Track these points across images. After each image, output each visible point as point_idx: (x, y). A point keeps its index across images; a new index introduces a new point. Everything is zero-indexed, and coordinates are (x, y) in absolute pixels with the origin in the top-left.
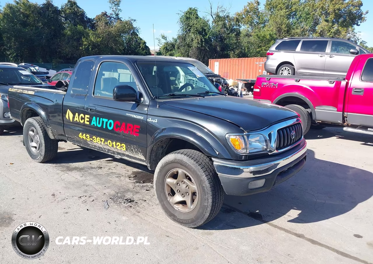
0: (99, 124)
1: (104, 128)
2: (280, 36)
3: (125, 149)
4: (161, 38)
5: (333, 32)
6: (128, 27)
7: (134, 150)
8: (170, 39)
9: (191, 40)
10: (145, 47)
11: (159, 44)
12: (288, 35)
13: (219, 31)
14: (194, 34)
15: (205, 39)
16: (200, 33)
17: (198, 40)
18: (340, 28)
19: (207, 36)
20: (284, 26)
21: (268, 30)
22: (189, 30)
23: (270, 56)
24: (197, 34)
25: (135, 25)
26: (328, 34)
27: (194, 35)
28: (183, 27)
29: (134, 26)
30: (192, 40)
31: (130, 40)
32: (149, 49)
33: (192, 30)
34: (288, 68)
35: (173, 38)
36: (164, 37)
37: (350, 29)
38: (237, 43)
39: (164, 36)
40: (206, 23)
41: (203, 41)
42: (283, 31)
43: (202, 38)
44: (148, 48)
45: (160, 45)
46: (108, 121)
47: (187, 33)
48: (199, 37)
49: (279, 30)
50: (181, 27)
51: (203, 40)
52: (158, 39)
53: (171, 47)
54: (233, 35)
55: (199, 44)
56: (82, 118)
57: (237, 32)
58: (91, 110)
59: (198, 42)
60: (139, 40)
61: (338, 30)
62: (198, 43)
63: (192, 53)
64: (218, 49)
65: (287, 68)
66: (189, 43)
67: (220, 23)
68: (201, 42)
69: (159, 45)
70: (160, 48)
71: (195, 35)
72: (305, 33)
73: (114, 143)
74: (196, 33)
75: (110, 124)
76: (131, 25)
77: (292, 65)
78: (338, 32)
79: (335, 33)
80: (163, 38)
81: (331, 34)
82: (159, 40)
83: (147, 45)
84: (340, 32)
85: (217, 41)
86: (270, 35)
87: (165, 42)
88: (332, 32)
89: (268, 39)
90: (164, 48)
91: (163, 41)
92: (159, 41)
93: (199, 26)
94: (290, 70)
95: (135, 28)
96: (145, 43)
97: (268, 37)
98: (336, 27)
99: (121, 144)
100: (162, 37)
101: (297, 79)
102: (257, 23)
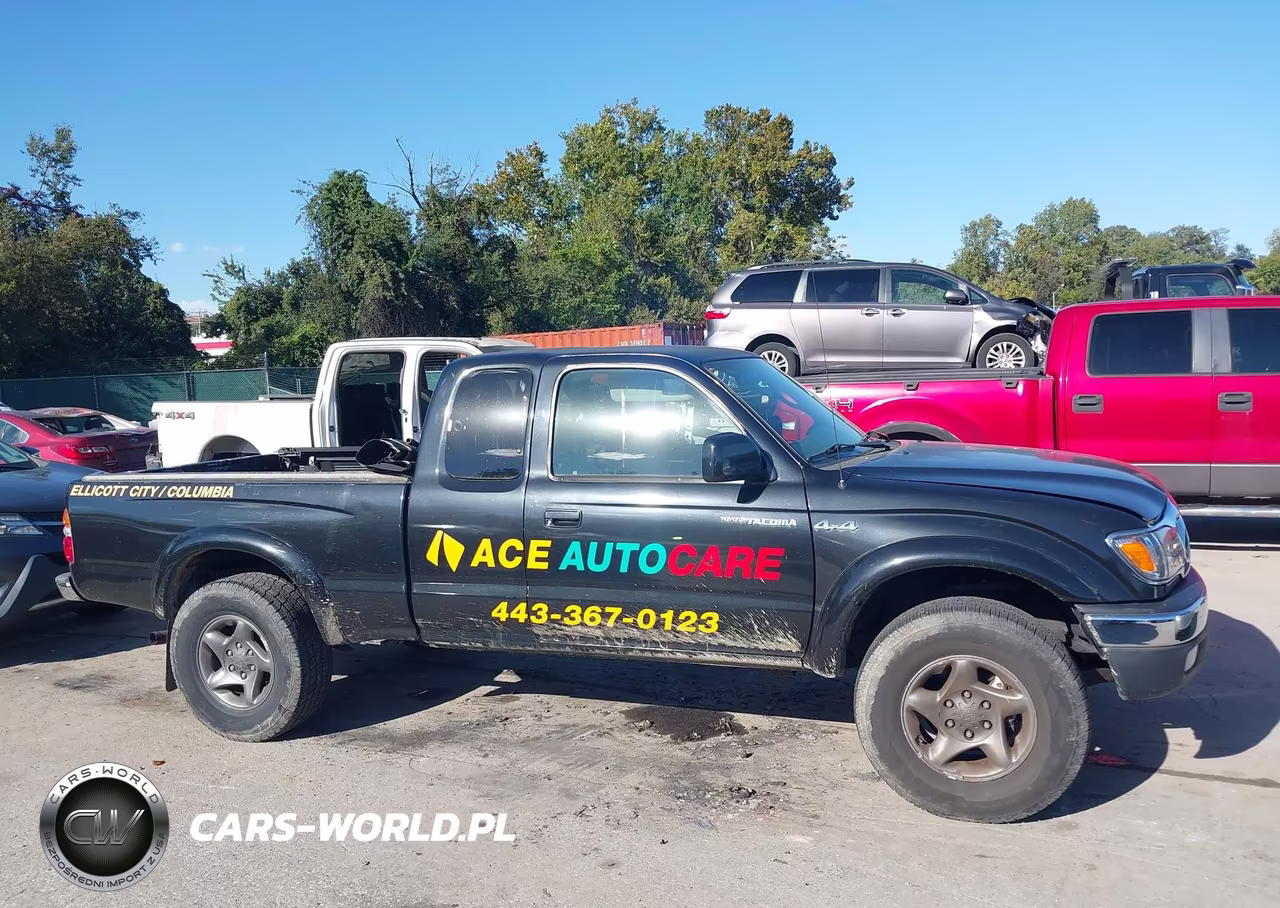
0: (599, 560)
1: (623, 574)
2: (631, 255)
3: (715, 627)
4: (222, 272)
5: (772, 238)
6: (112, 238)
7: (756, 627)
8: (256, 276)
9: (355, 277)
10: (165, 308)
11: (216, 293)
12: (655, 252)
13: (447, 246)
14: (364, 258)
15: (405, 272)
16: (385, 253)
17: (382, 276)
18: (789, 227)
19: (410, 262)
20: (639, 227)
21: (597, 240)
22: (344, 246)
23: (719, 323)
24: (374, 256)
25: (136, 230)
26: (760, 247)
27: (367, 262)
28: (320, 234)
29: (135, 235)
30: (361, 278)
31: (109, 285)
32: (181, 314)
33: (358, 244)
34: (779, 354)
35: (269, 272)
36: (233, 270)
37: (816, 229)
38: (509, 282)
39: (233, 267)
40: (400, 223)
41: (401, 280)
42: (639, 241)
43: (397, 269)
44: (178, 309)
45: (222, 298)
46: (641, 549)
47: (338, 256)
48: (384, 267)
49: (628, 240)
50: (315, 236)
51: (402, 276)
52: (211, 276)
53: (265, 302)
54: (496, 257)
55: (389, 289)
56: (512, 553)
57: (505, 249)
58: (555, 521)
59: (385, 284)
60: (138, 283)
61: (785, 233)
62: (385, 286)
63: (364, 320)
64: (453, 301)
65: (774, 352)
66: (348, 287)
67: (446, 219)
68: (394, 284)
69: (217, 296)
70: (223, 306)
71: (371, 262)
72: (698, 245)
73: (668, 616)
74: (373, 252)
75: (652, 559)
76: (122, 230)
77: (789, 343)
78: (785, 241)
79: (779, 244)
80: (228, 273)
81: (767, 247)
82: (216, 279)
83: (171, 299)
84: (791, 240)
85: (445, 279)
86: (603, 253)
87: (240, 285)
88: (769, 240)
89: (601, 267)
90: (240, 308)
91: (231, 283)
92: (217, 282)
93: (382, 231)
94: (785, 360)
95: (136, 241)
96: (163, 292)
97: (599, 261)
98: (777, 226)
99: (699, 614)
100: (226, 268)
101: (910, 382)
102: (544, 216)
